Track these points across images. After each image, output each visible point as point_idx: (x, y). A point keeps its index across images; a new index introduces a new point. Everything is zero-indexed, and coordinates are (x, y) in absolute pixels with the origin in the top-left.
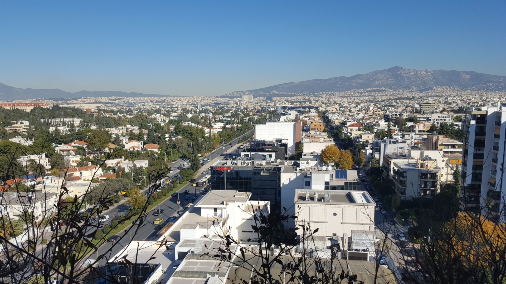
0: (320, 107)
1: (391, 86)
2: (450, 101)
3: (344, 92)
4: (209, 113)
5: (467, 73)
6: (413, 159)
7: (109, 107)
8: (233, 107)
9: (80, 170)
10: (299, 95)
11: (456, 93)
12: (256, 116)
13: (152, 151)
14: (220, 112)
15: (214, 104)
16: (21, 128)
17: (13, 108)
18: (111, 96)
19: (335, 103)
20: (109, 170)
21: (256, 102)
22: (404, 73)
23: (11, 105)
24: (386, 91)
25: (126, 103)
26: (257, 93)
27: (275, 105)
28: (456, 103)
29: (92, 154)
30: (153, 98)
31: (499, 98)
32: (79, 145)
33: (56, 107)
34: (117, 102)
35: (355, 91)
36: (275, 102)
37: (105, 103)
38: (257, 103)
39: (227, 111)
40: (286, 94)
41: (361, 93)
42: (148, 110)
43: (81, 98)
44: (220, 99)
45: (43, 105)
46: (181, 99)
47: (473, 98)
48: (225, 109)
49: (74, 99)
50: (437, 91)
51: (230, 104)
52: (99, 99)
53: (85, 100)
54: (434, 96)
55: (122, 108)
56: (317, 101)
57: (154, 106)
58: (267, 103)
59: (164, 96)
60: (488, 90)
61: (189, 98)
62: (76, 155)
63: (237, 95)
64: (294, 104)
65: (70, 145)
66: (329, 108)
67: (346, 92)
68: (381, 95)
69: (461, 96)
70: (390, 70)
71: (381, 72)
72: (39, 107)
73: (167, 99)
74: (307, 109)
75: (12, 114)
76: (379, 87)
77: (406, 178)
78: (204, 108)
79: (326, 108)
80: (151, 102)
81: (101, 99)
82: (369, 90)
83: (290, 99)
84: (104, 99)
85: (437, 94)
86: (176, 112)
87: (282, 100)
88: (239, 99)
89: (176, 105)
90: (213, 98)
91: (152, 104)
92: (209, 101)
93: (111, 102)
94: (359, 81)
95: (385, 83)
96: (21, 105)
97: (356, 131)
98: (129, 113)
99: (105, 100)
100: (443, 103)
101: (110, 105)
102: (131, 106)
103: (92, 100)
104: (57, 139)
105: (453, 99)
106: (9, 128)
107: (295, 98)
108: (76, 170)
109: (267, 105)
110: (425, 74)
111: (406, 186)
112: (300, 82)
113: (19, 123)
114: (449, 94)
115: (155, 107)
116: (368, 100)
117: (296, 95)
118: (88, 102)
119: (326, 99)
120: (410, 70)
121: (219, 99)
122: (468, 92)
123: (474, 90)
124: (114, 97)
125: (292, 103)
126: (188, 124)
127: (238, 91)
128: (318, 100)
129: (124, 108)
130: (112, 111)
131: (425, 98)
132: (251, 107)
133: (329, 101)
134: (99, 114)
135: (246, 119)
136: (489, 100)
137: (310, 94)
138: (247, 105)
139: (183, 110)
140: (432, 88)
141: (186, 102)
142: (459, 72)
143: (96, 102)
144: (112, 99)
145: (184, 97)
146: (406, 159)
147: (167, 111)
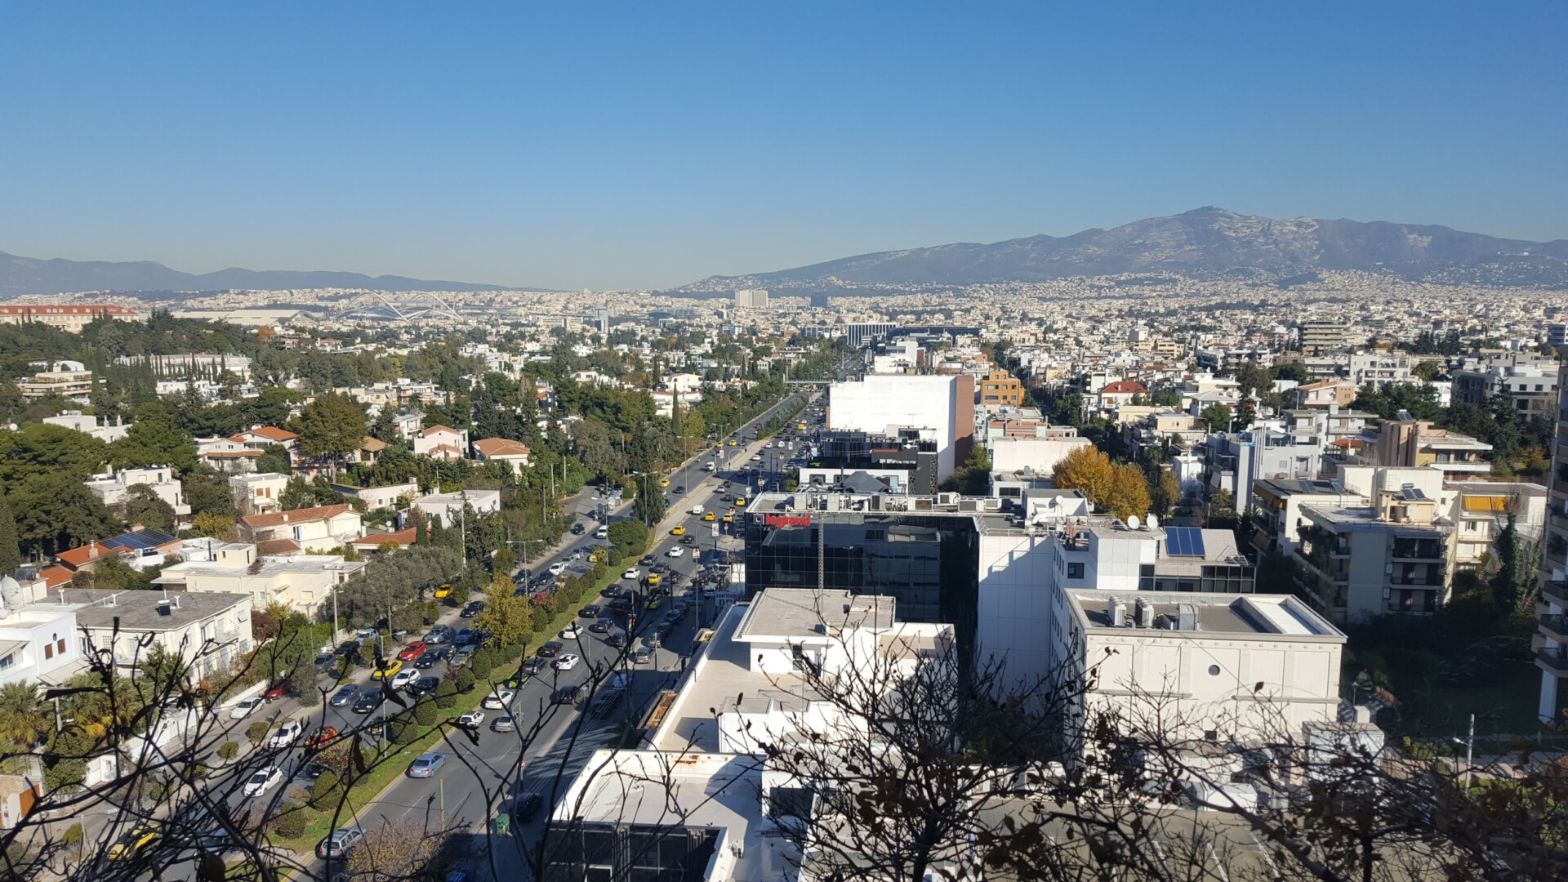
0: (984, 331)
1: (1190, 269)
2: (1377, 317)
3: (1047, 285)
4: (641, 345)
5: (1422, 230)
6: (1352, 493)
7: (317, 320)
8: (709, 326)
9: (292, 519)
10: (910, 293)
11: (1390, 292)
12: (792, 355)
13: (502, 462)
14: (674, 341)
15: (650, 315)
16: (65, 385)
17: (27, 321)
18: (322, 287)
19: (1025, 318)
20: (384, 522)
21: (781, 311)
22: (1230, 229)
23: (20, 311)
24: (1175, 282)
25: (370, 310)
26: (781, 282)
27: (839, 321)
28: (1398, 321)
29: (312, 468)
30: (453, 293)
31: (1525, 309)
32: (269, 441)
33: (162, 320)
34: (342, 303)
35: (1082, 280)
36: (838, 312)
37: (305, 309)
38: (784, 315)
39: (698, 338)
40: (871, 289)
41: (1100, 288)
42: (445, 332)
43: (227, 292)
44: (666, 300)
45: (119, 312)
46: (543, 299)
47: (1446, 307)
48: (685, 331)
49: (205, 295)
50: (1331, 286)
51: (700, 316)
52: (283, 296)
53: (241, 297)
54: (1325, 300)
55: (359, 325)
56: (968, 311)
57: (461, 319)
58: (814, 316)
59: (488, 288)
60: (1486, 282)
61: (568, 295)
62: (260, 471)
63: (719, 289)
64: (900, 320)
65: (240, 440)
66: (1012, 333)
67: (1055, 283)
68: (1160, 296)
69: (1409, 301)
70: (1187, 219)
71: (1161, 223)
72: (108, 317)
73: (499, 299)
74: (946, 335)
75: (24, 339)
76: (1154, 271)
77: (1348, 553)
78: (620, 327)
79: (1001, 334)
80: (451, 306)
81: (292, 294)
82: (1123, 278)
83: (886, 302)
84: (300, 296)
85: (1333, 294)
86: (538, 341)
87: (860, 306)
88: (725, 301)
89: (531, 318)
90: (644, 298)
91: (454, 311)
92: (630, 307)
93: (323, 304)
94: (1092, 249)
95: (1171, 257)
96: (49, 311)
97: (1127, 404)
98: (385, 339)
99: (303, 299)
100: (1356, 323)
101: (321, 315)
102: (389, 320)
103: (262, 297)
104: (192, 421)
105: (1384, 310)
106: (26, 385)
107: (899, 300)
108: (278, 520)
109: (817, 321)
110: (1296, 233)
111: (1346, 579)
112: (911, 251)
113: (57, 369)
114: (1369, 293)
115: (465, 323)
116: (1126, 309)
117: (901, 293)
118: (249, 304)
119: (993, 304)
120: (1249, 218)
121: (661, 300)
122: (1425, 288)
123: (1443, 284)
124: (332, 291)
125: (893, 316)
126: (588, 376)
127: (720, 277)
128: (972, 308)
129: (368, 323)
130: (336, 335)
131: (1299, 307)
132: (766, 328)
133: (1005, 312)
134: (299, 343)
135: (764, 364)
136: (1495, 314)
137: (944, 290)
138: (753, 320)
139: (556, 332)
140: (1316, 275)
141: (559, 307)
142: (1396, 228)
143: (274, 306)
144: (326, 295)
145: (553, 292)
146: (1330, 493)
147: (505, 336)
